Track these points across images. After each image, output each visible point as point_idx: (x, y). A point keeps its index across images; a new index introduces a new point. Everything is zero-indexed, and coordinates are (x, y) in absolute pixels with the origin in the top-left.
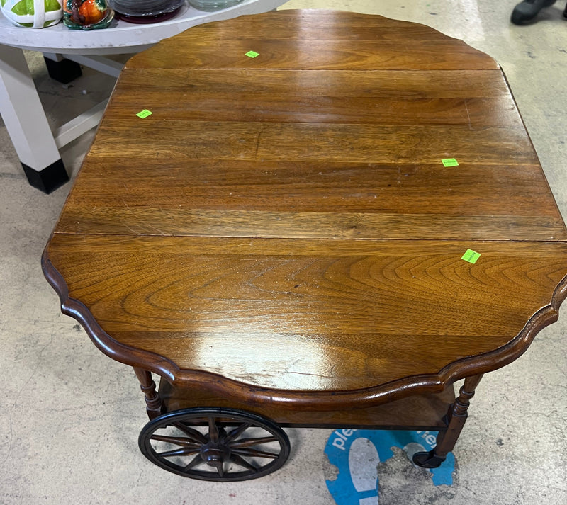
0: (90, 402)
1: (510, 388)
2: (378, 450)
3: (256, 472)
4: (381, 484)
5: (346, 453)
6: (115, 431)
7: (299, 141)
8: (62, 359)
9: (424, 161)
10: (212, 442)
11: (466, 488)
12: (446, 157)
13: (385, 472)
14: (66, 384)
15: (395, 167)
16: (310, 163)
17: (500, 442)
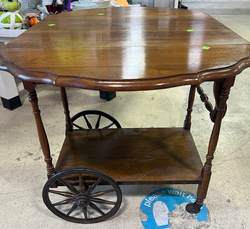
0: (20, 190)
1: (230, 177)
4: (170, 222)
6: (32, 202)
8: (9, 172)
10: (81, 193)
11: (215, 222)
13: (172, 216)
14: (10, 182)
17: (229, 201)
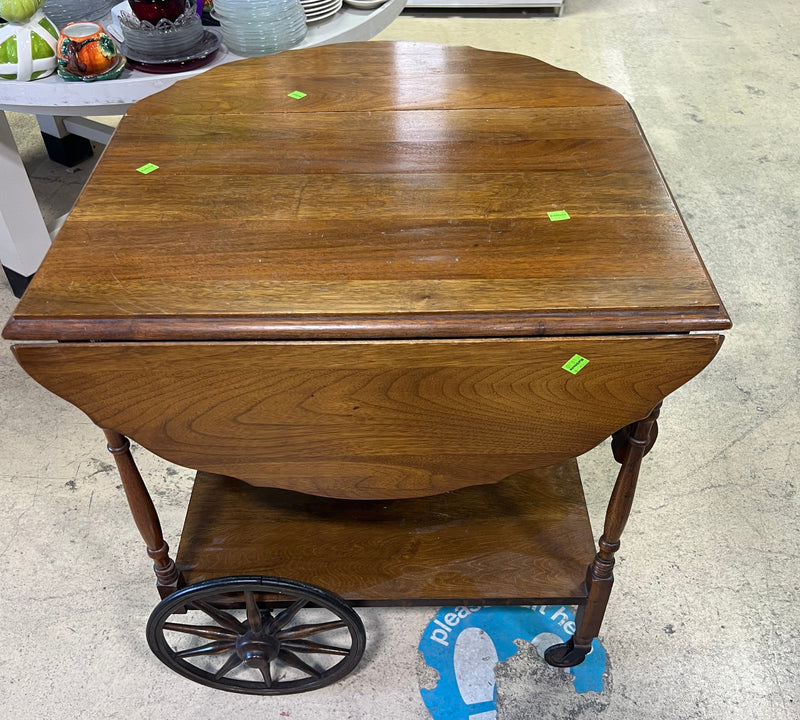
0: (84, 588)
1: (681, 553)
2: (495, 645)
3: (320, 678)
4: (500, 692)
5: (450, 650)
6: (119, 627)
7: (356, 196)
8: (48, 528)
9: (523, 215)
10: (252, 631)
11: (623, 695)
12: (553, 210)
13: (505, 676)
14: (52, 562)
15: (484, 223)
16: (370, 221)
17: (670, 630)
